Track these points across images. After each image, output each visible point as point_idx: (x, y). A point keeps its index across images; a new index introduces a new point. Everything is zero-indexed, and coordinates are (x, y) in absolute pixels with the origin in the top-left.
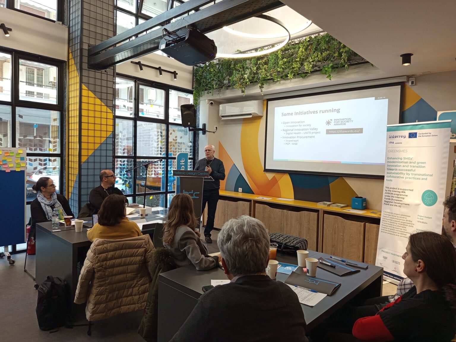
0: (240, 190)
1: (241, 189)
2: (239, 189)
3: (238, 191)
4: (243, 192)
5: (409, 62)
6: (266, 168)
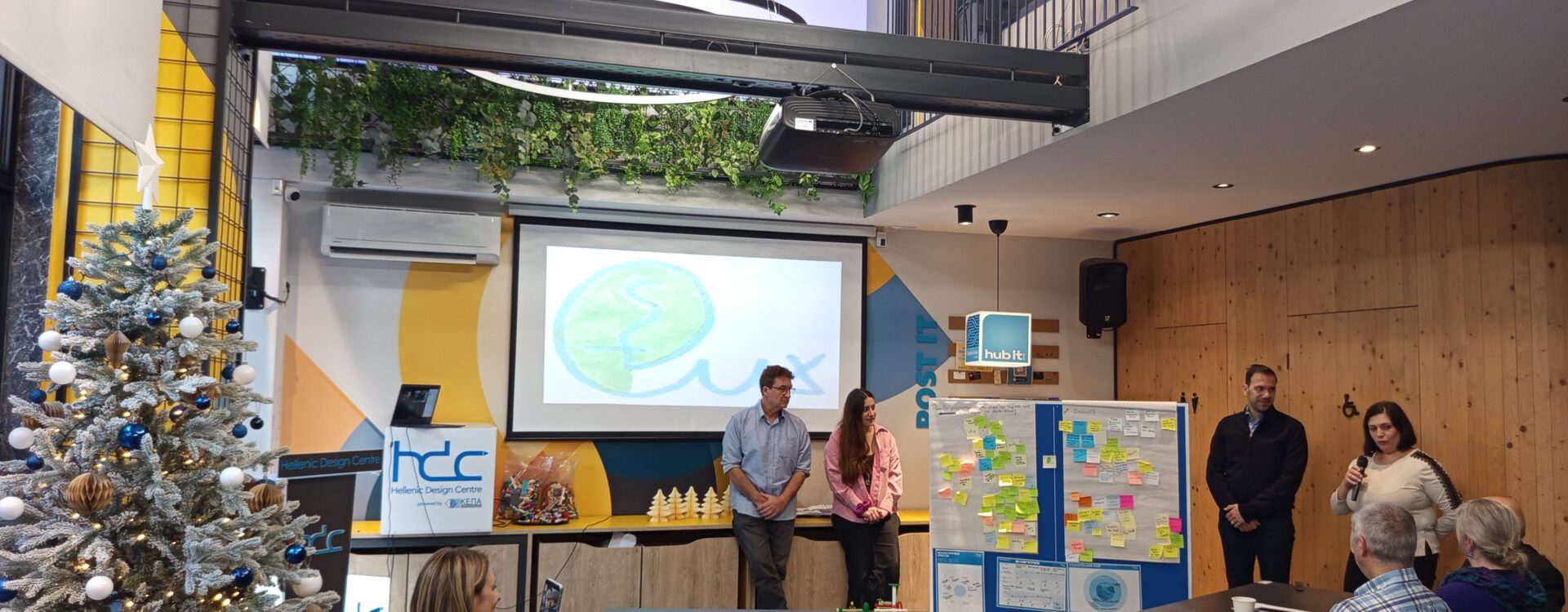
5: (970, 219)
6: (516, 429)
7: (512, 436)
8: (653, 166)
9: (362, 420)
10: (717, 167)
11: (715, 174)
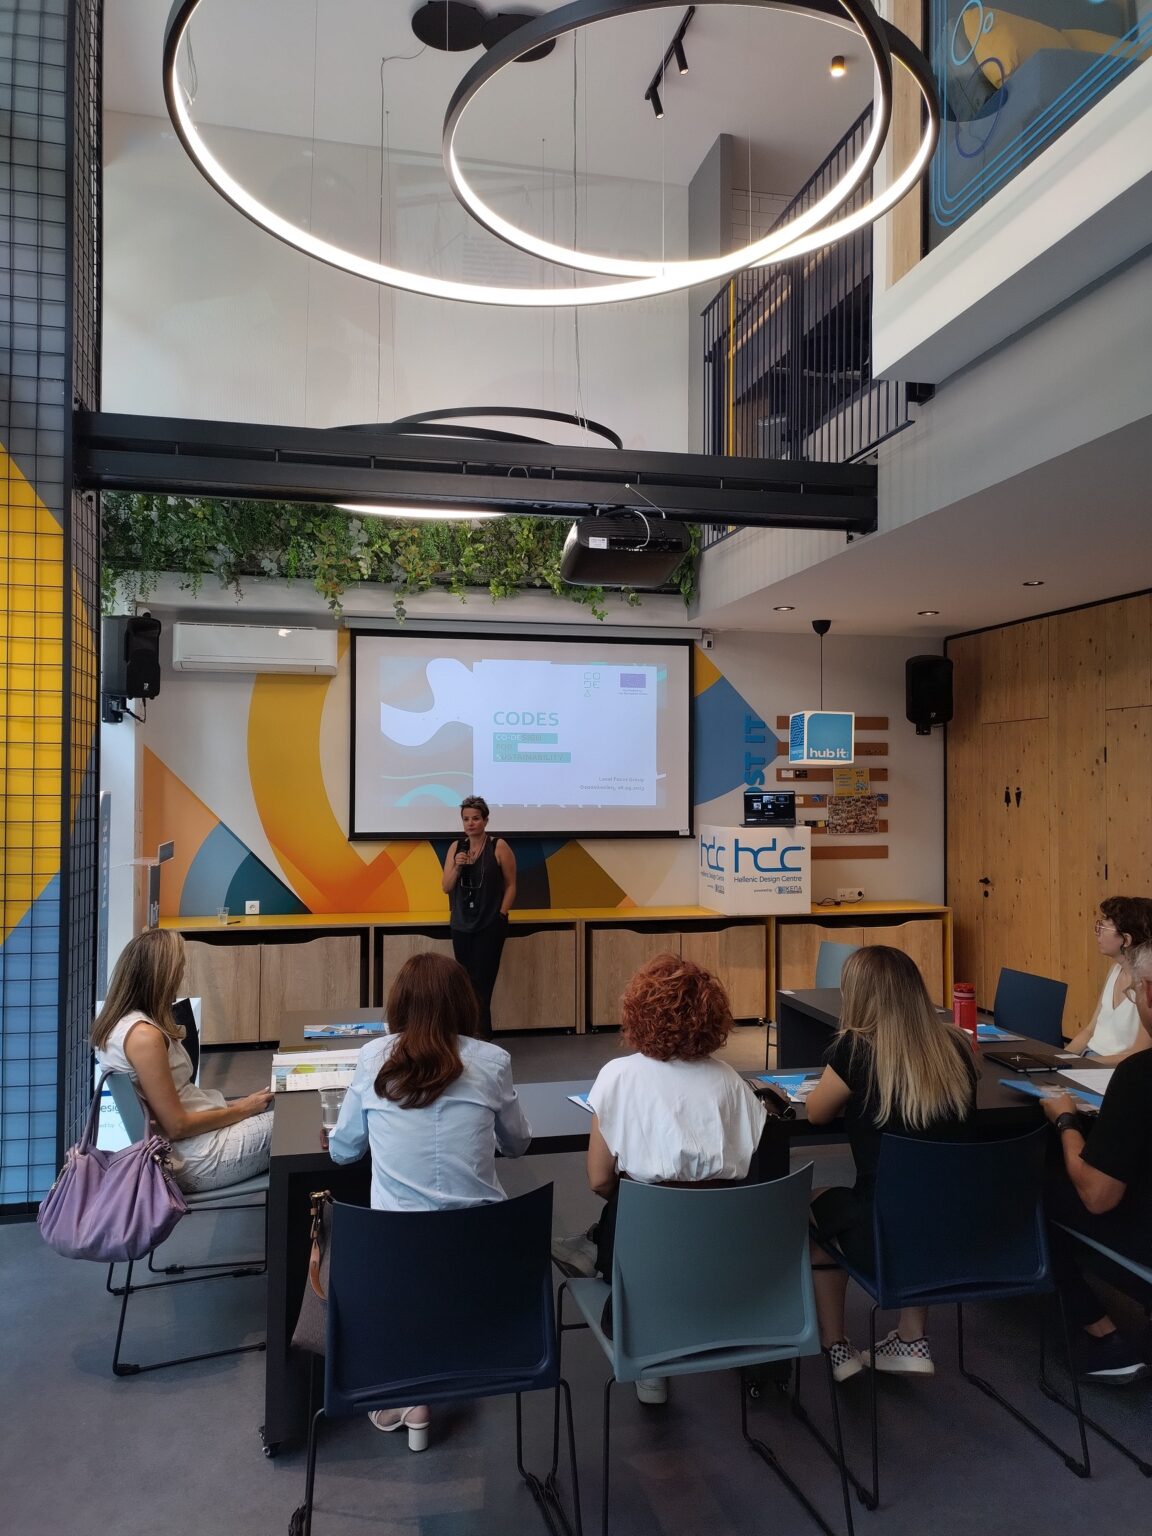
0: (252, 906)
1: (256, 903)
2: (248, 904)
3: (242, 912)
4: (263, 911)
6: (358, 829)
7: (355, 837)
8: (480, 578)
9: (215, 823)
10: (540, 576)
11: (538, 583)
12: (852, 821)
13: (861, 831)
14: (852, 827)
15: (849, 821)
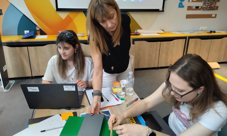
6: (59, 7)
7: (58, 10)
9: (10, 4)
12: (209, 6)
13: (211, 10)
14: (208, 8)
15: (208, 6)
